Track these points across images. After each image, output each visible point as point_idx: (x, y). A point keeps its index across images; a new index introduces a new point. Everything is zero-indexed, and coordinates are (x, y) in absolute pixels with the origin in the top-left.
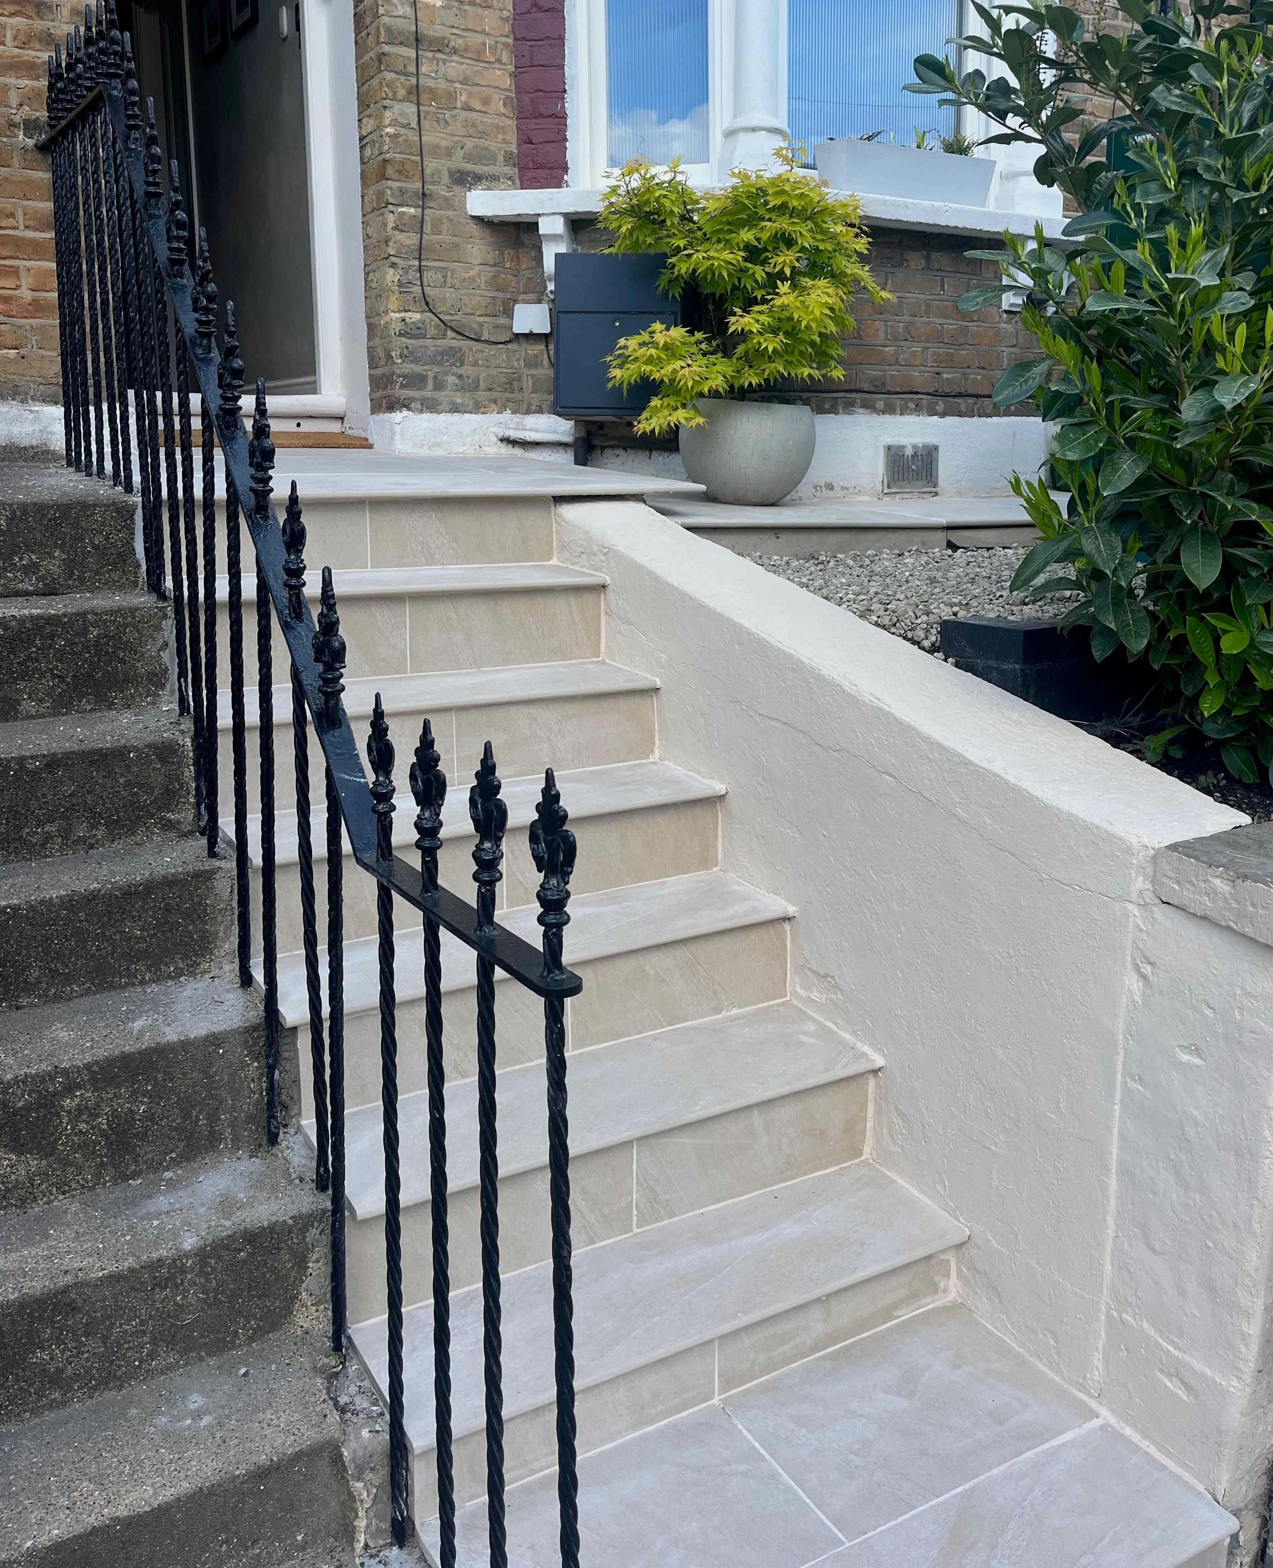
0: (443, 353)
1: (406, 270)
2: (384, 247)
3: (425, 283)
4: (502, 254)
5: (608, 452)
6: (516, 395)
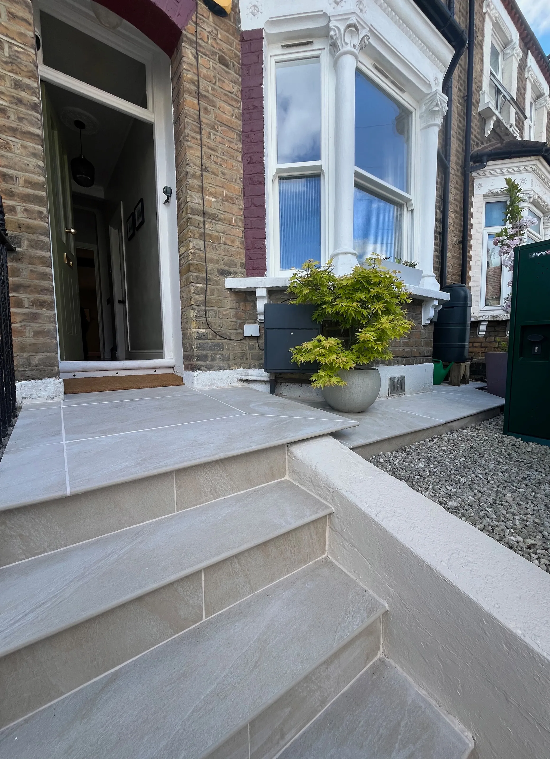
0: (215, 346)
1: (199, 311)
2: (189, 301)
3: (207, 316)
4: (239, 304)
5: (283, 384)
6: (245, 361)
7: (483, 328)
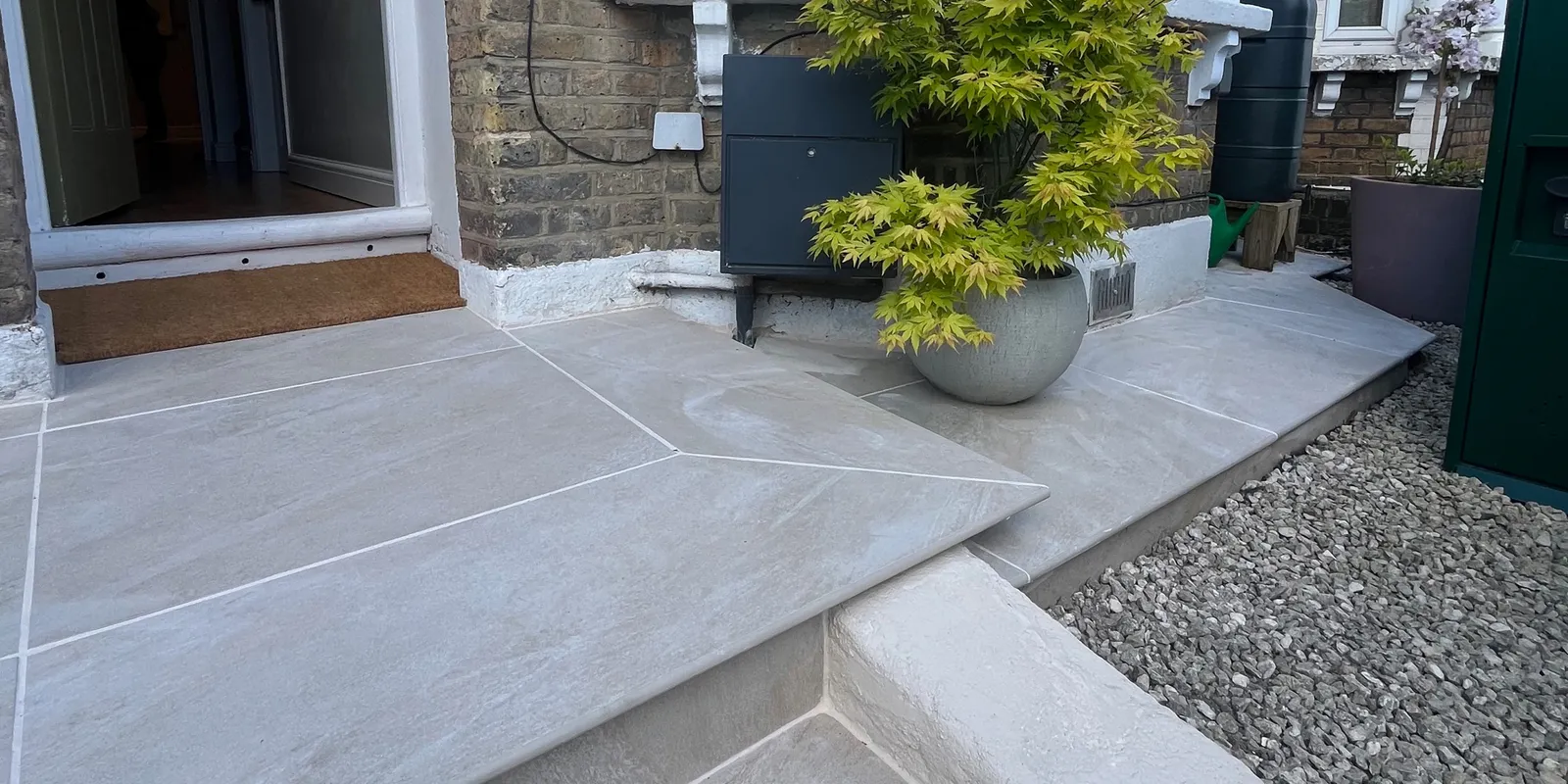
0: (562, 184)
1: (509, 74)
2: (476, 39)
3: (537, 91)
4: (638, 46)
5: (777, 300)
6: (657, 226)
7: (1332, 91)
